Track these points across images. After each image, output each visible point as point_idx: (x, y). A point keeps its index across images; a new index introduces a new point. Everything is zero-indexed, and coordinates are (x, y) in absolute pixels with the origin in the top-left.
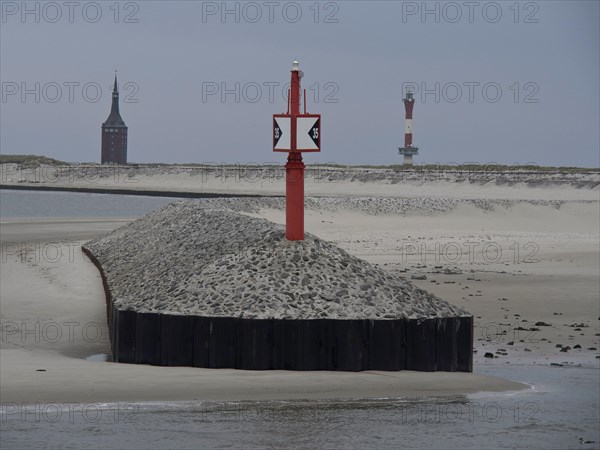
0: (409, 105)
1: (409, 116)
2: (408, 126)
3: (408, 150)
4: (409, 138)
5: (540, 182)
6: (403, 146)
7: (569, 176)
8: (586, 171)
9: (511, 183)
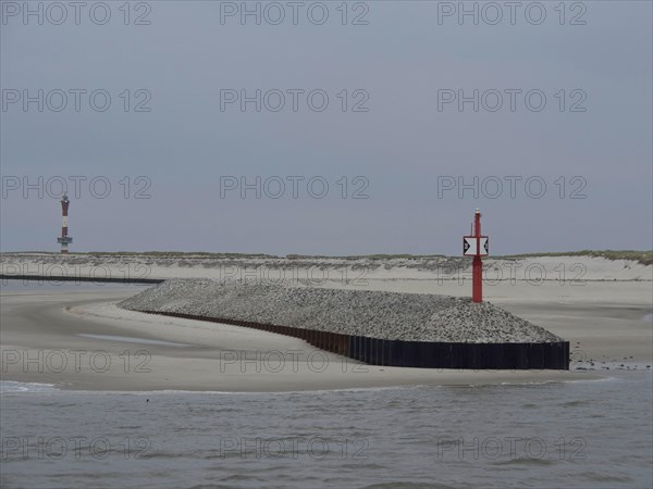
0: (65, 206)
1: (65, 214)
2: (65, 222)
3: (65, 239)
4: (65, 230)
5: (214, 265)
6: (60, 236)
7: (236, 260)
8: (248, 256)
9: (191, 265)
